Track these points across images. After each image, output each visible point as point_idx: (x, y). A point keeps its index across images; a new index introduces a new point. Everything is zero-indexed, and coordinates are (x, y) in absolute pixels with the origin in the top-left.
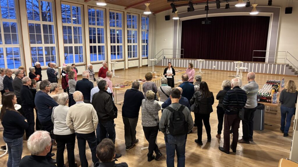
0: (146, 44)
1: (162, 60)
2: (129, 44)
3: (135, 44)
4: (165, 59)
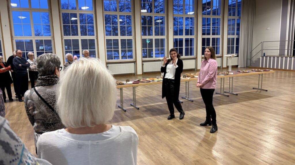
1: (260, 58)
2: (206, 37)
3: (215, 37)
4: (264, 57)
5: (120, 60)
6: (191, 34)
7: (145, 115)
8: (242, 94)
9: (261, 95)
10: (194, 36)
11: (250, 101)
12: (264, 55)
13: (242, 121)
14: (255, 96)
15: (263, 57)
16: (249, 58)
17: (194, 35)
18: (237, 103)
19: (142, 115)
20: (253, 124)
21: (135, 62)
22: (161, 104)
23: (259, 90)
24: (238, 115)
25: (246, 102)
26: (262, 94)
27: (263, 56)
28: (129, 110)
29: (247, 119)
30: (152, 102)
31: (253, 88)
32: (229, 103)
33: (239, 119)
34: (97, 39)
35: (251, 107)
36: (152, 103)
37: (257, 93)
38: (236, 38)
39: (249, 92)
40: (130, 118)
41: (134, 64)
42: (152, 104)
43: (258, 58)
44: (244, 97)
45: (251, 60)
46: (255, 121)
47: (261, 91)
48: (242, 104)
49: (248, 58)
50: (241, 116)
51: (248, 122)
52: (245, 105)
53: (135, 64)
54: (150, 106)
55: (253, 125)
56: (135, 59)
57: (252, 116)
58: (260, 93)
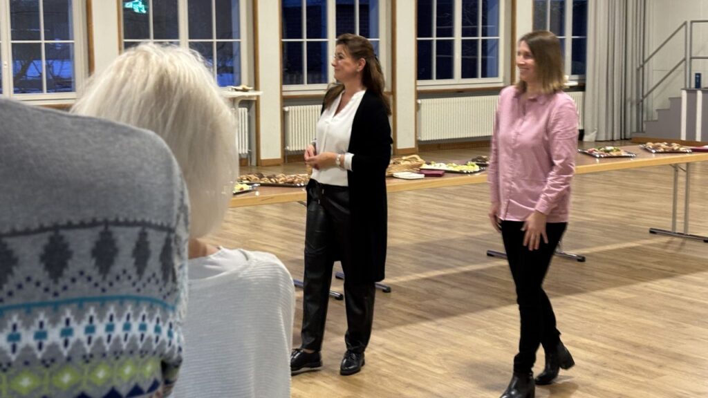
1: (680, 99)
4: (699, 93)
8: (604, 256)
9: (685, 258)
11: (640, 286)
12: (698, 85)
13: (604, 365)
14: (659, 263)
15: (691, 93)
16: (634, 98)
20: (651, 375)
23: (676, 239)
24: (586, 341)
25: (622, 288)
26: (689, 254)
27: (693, 86)
29: (627, 355)
31: (653, 232)
35: (640, 307)
37: (668, 251)
39: (632, 248)
43: (670, 99)
44: (613, 267)
45: (640, 105)
46: (661, 361)
47: (683, 244)
48: (605, 299)
49: (629, 96)
50: (601, 345)
51: (632, 367)
52: (618, 302)
57: (647, 343)
58: (682, 253)
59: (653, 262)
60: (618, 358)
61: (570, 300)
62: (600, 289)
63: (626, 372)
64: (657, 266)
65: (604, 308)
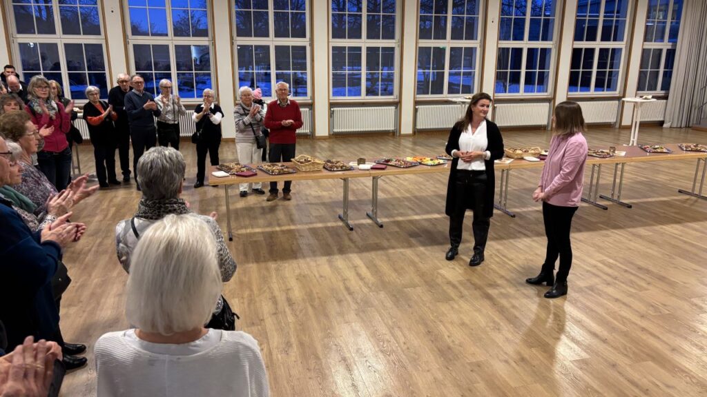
0: (670, 47)
2: (584, 45)
3: (610, 45)
5: (363, 98)
6: (545, 38)
7: (394, 243)
8: (644, 205)
9: (693, 211)
10: (551, 42)
11: (658, 228)
13: (616, 278)
14: (675, 213)
16: (697, 104)
17: (551, 40)
18: (622, 230)
19: (385, 243)
20: (641, 289)
21: (397, 104)
22: (436, 219)
23: (692, 198)
24: (611, 261)
25: (647, 228)
26: (697, 208)
28: (359, 228)
29: (632, 274)
30: (417, 211)
31: (680, 191)
32: (601, 229)
33: (610, 271)
34: (312, 45)
35: (653, 242)
36: (417, 214)
37: (686, 205)
38: (668, 50)
39: (665, 201)
40: (359, 248)
41: (394, 108)
42: (417, 217)
44: (647, 213)
45: (700, 109)
46: (650, 280)
47: (696, 201)
48: (634, 235)
49: (694, 103)
50: (619, 265)
51: (632, 282)
53: (396, 108)
54: (411, 222)
55: (641, 291)
56: (398, 97)
58: (693, 207)
59: (672, 212)
60: (626, 275)
61: (613, 232)
62: (633, 227)
63: (627, 285)
64: (673, 215)
65: (630, 240)
